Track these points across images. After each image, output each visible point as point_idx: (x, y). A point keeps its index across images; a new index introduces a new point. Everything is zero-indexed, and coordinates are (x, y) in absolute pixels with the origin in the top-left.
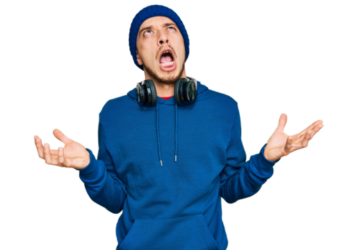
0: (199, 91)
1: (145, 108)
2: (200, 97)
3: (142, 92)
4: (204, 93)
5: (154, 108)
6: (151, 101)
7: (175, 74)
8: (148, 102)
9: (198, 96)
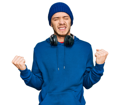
0: (75, 40)
1: (53, 46)
2: (75, 43)
3: (52, 40)
4: (77, 41)
5: (57, 47)
6: (55, 44)
7: (65, 33)
8: (54, 44)
9: (75, 42)
